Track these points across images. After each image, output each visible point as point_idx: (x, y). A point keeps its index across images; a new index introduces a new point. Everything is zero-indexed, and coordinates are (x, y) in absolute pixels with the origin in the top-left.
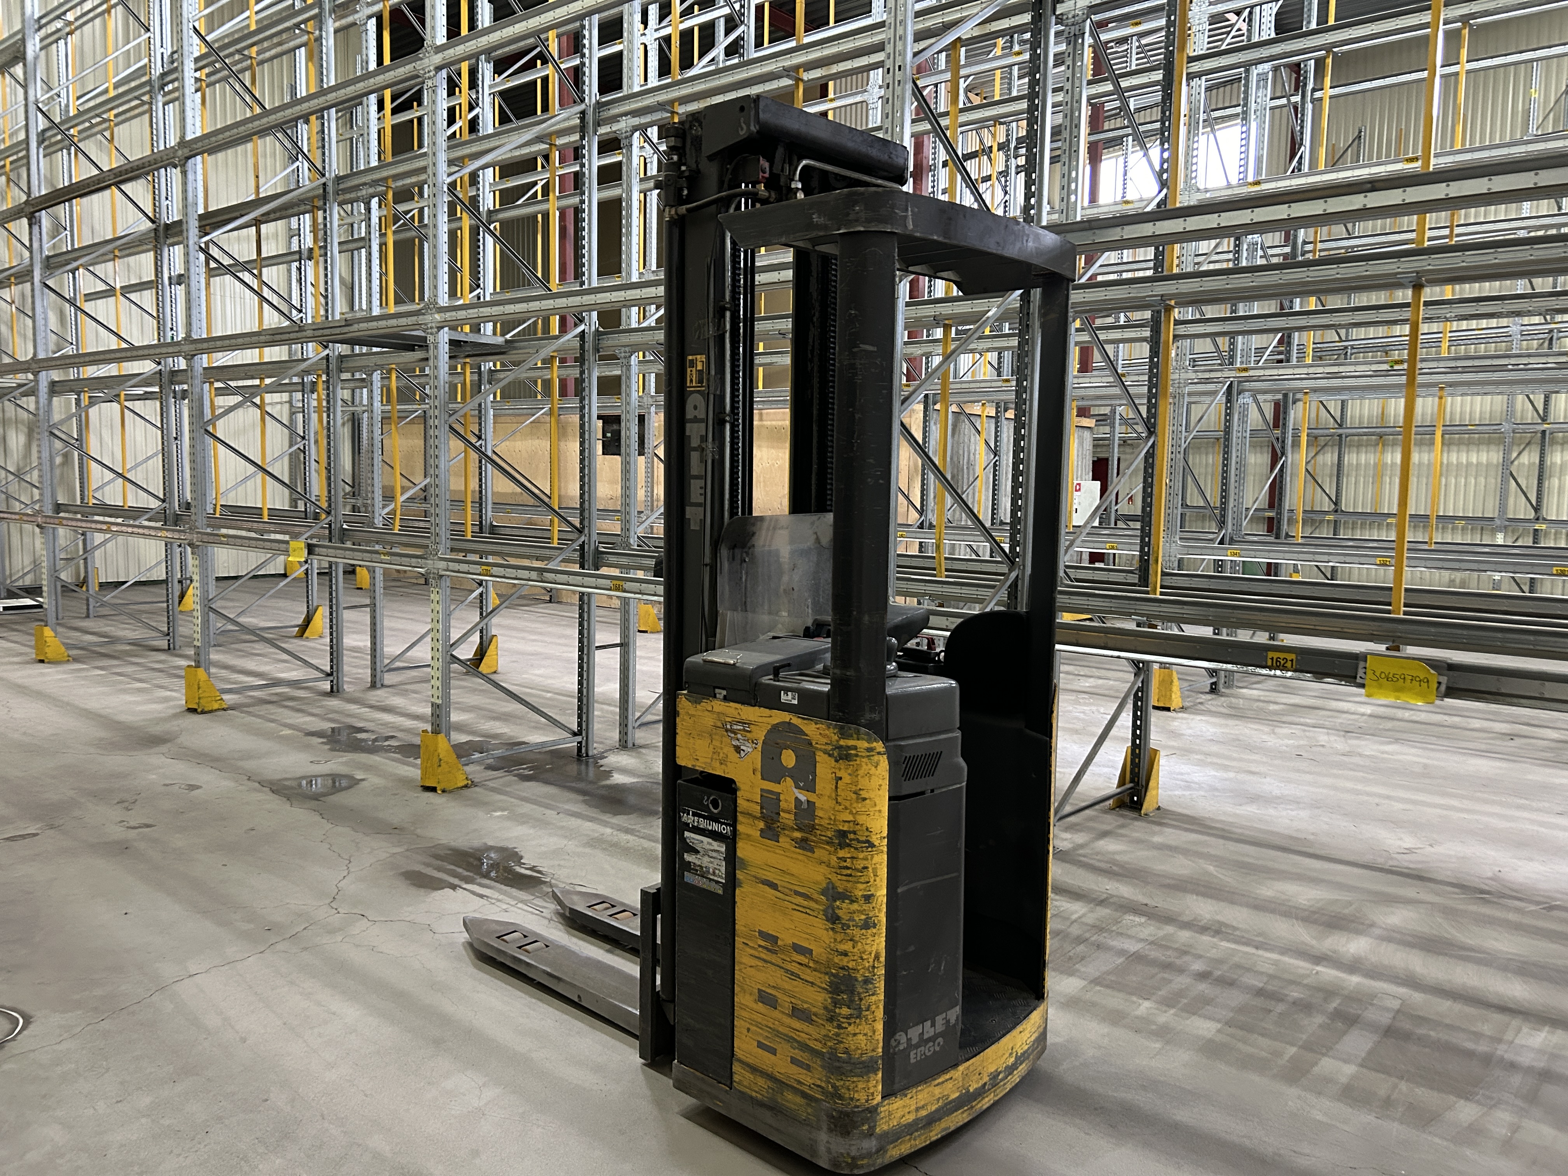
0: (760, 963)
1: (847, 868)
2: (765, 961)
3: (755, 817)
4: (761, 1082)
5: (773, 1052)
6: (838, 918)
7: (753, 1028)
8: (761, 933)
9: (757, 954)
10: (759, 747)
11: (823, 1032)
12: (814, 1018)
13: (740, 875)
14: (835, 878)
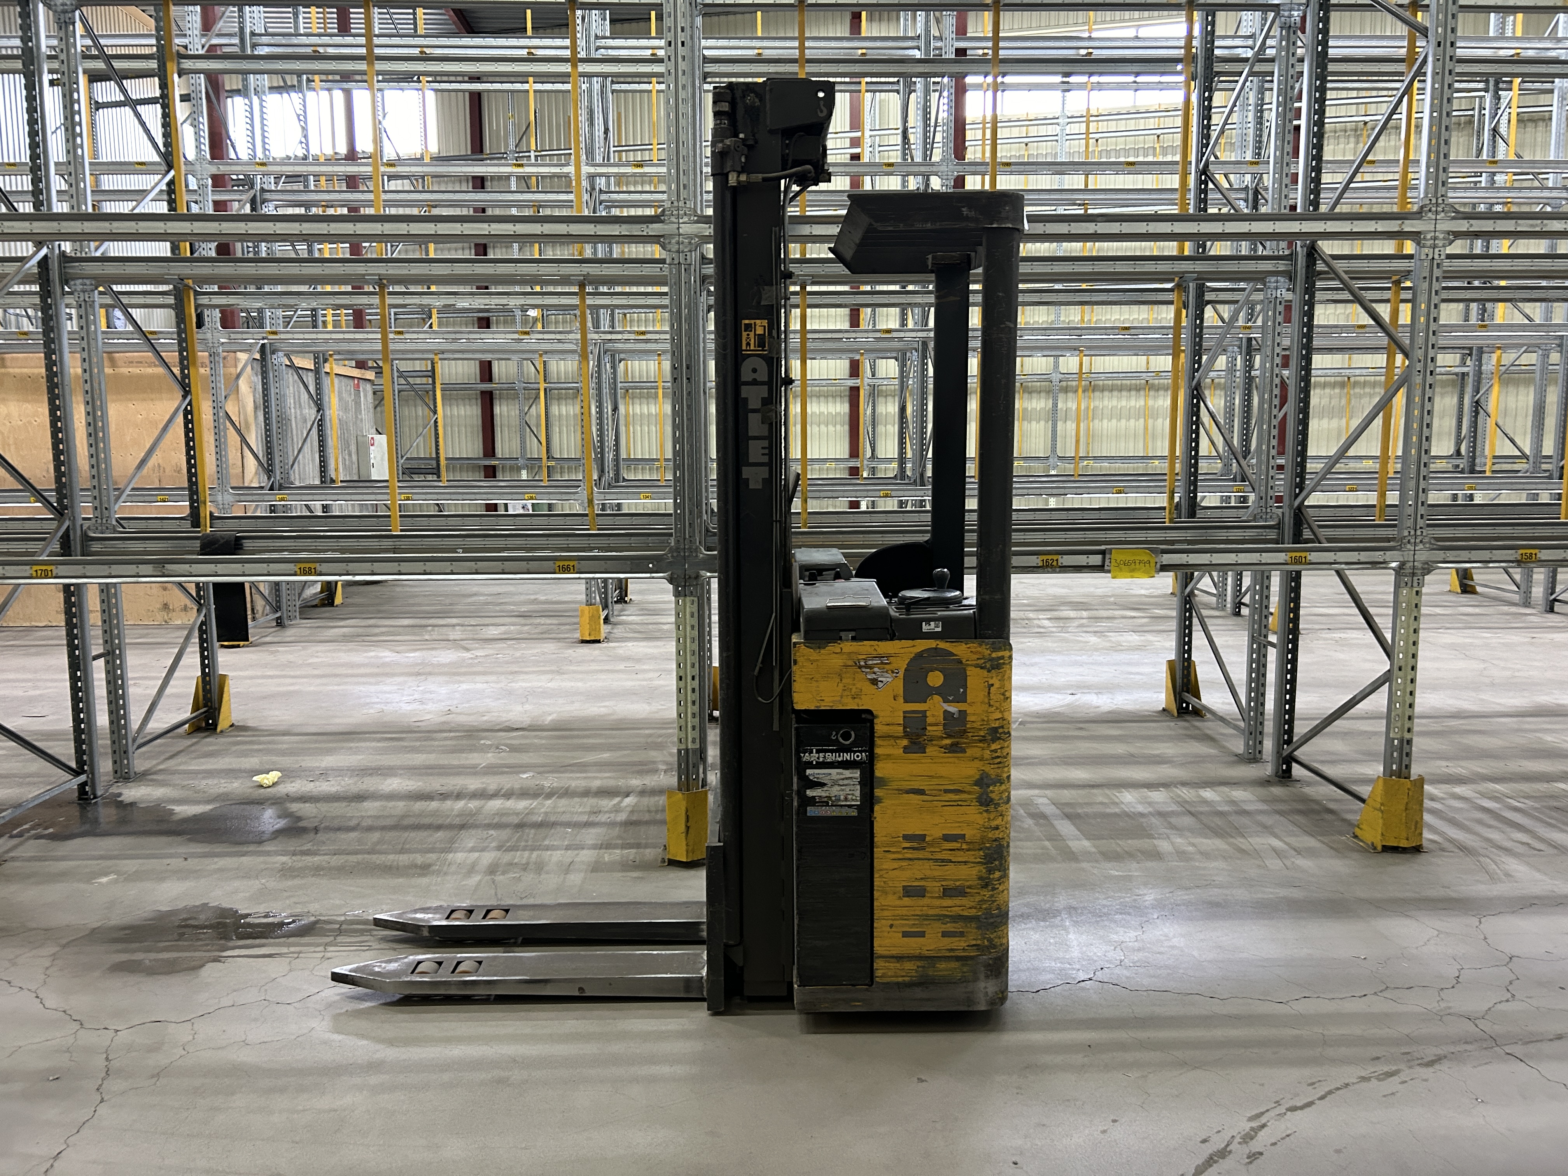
0: (904, 863)
1: (998, 757)
2: (910, 859)
3: (898, 738)
4: (909, 966)
5: (922, 934)
6: (992, 800)
7: (895, 922)
8: (906, 837)
9: (900, 856)
10: (901, 675)
11: (978, 898)
12: (968, 890)
13: (878, 792)
14: (987, 768)
